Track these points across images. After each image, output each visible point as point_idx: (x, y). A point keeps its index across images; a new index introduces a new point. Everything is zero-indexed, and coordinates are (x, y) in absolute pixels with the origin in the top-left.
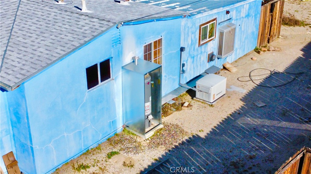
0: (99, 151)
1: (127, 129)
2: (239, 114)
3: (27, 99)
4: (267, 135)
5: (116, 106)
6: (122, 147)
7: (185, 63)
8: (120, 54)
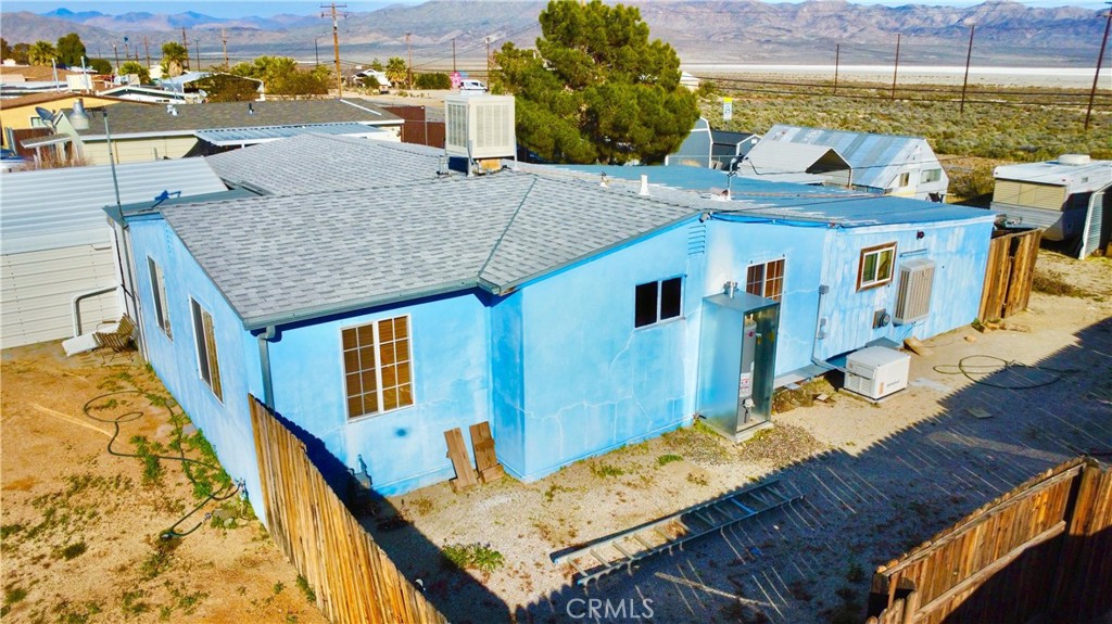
0: (645, 451)
1: (702, 420)
2: (933, 424)
3: (524, 317)
4: (994, 466)
5: (686, 372)
6: (690, 450)
7: (827, 318)
8: (702, 272)
